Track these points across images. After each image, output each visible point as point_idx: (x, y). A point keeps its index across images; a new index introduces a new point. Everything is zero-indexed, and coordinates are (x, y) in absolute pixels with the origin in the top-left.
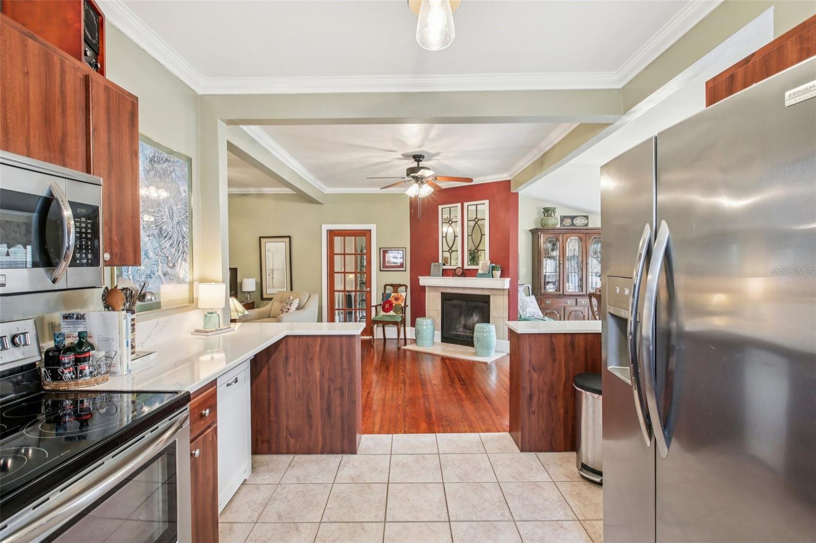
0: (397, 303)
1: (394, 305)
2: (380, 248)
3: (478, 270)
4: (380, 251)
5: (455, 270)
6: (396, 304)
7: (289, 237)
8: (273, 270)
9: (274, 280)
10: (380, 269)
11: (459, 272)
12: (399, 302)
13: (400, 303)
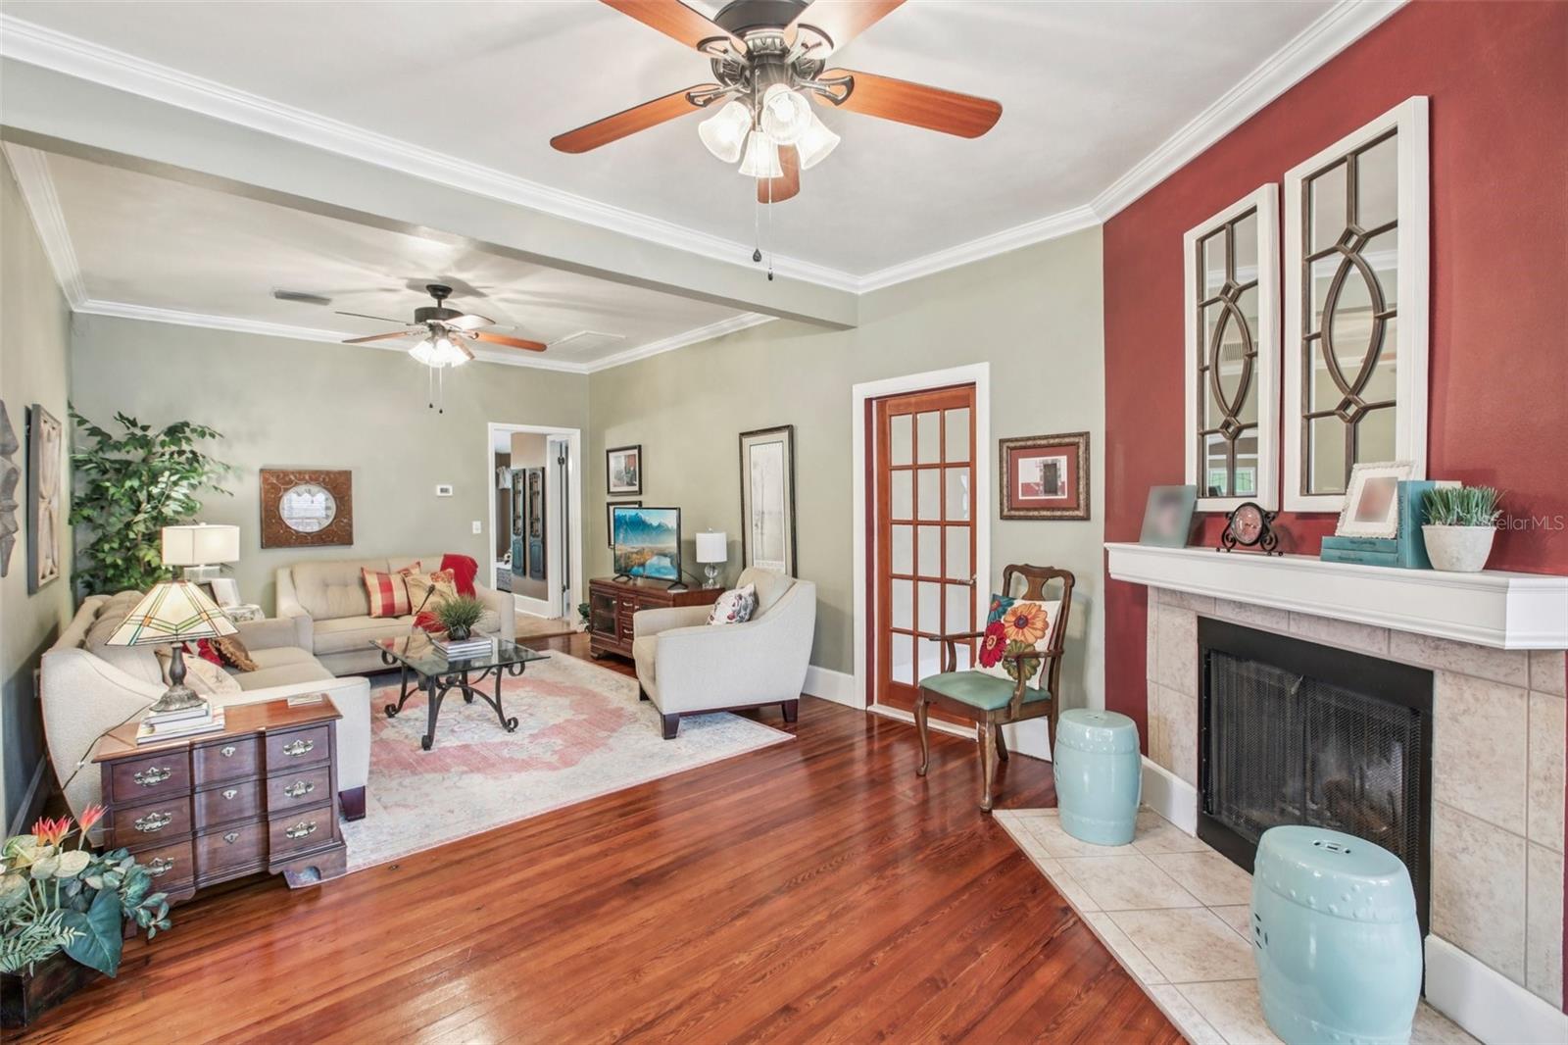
0: (1020, 638)
1: (1008, 642)
2: (1002, 442)
3: (1335, 516)
4: (1001, 450)
5: (1230, 516)
6: (1015, 641)
7: (790, 428)
8: (763, 513)
9: (765, 537)
10: (1002, 511)
11: (1247, 526)
12: (1028, 635)
13: (1031, 639)
